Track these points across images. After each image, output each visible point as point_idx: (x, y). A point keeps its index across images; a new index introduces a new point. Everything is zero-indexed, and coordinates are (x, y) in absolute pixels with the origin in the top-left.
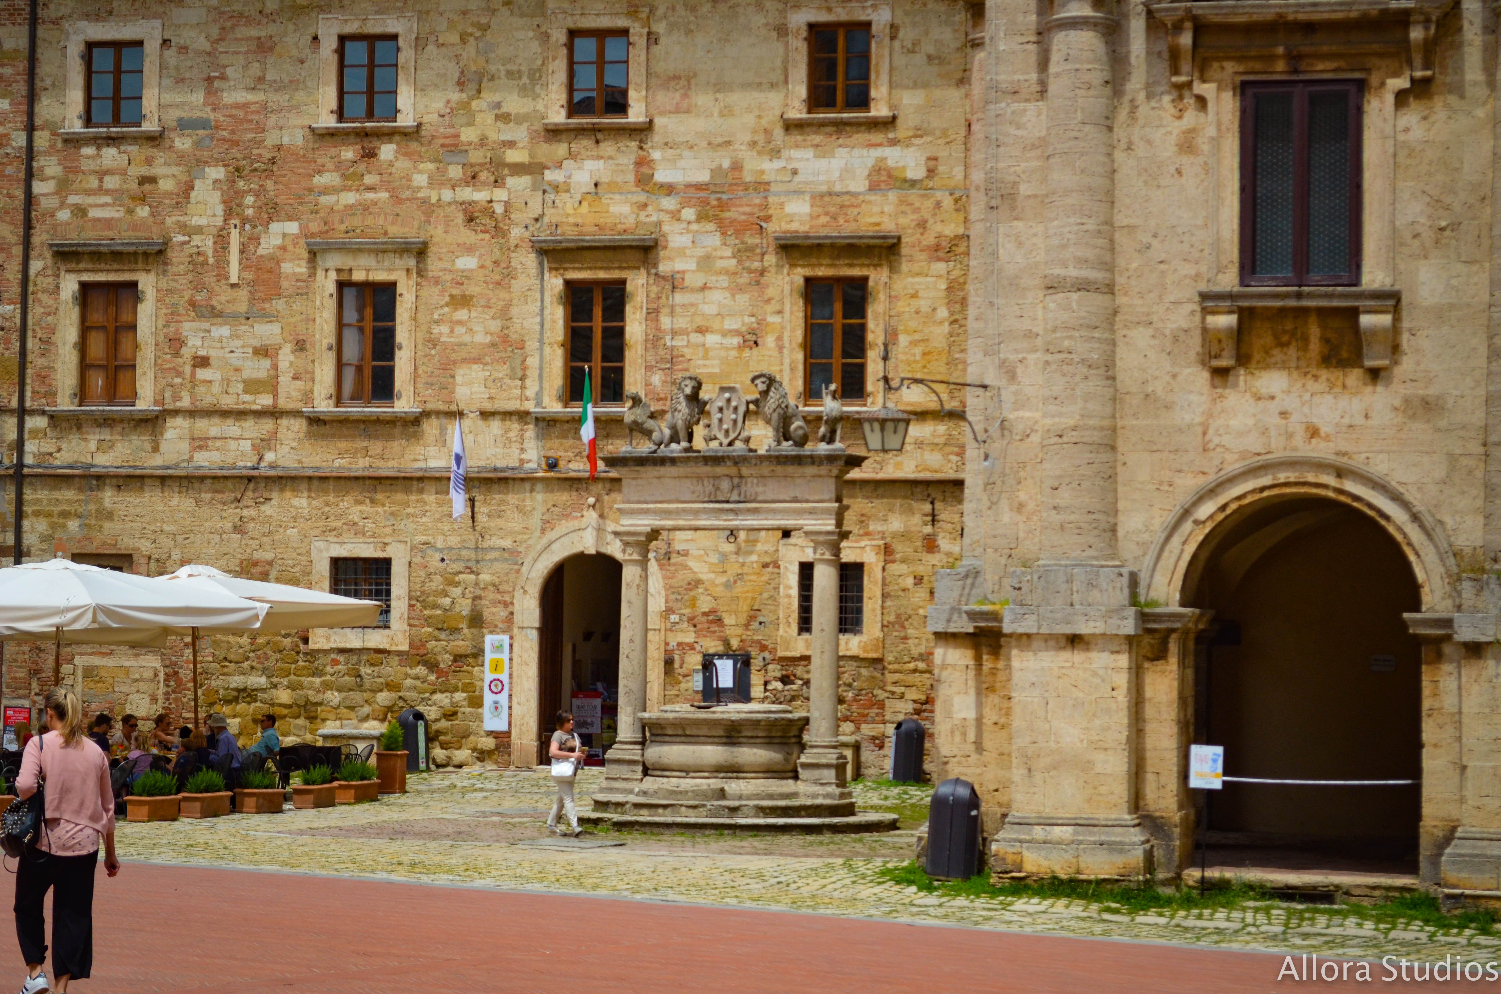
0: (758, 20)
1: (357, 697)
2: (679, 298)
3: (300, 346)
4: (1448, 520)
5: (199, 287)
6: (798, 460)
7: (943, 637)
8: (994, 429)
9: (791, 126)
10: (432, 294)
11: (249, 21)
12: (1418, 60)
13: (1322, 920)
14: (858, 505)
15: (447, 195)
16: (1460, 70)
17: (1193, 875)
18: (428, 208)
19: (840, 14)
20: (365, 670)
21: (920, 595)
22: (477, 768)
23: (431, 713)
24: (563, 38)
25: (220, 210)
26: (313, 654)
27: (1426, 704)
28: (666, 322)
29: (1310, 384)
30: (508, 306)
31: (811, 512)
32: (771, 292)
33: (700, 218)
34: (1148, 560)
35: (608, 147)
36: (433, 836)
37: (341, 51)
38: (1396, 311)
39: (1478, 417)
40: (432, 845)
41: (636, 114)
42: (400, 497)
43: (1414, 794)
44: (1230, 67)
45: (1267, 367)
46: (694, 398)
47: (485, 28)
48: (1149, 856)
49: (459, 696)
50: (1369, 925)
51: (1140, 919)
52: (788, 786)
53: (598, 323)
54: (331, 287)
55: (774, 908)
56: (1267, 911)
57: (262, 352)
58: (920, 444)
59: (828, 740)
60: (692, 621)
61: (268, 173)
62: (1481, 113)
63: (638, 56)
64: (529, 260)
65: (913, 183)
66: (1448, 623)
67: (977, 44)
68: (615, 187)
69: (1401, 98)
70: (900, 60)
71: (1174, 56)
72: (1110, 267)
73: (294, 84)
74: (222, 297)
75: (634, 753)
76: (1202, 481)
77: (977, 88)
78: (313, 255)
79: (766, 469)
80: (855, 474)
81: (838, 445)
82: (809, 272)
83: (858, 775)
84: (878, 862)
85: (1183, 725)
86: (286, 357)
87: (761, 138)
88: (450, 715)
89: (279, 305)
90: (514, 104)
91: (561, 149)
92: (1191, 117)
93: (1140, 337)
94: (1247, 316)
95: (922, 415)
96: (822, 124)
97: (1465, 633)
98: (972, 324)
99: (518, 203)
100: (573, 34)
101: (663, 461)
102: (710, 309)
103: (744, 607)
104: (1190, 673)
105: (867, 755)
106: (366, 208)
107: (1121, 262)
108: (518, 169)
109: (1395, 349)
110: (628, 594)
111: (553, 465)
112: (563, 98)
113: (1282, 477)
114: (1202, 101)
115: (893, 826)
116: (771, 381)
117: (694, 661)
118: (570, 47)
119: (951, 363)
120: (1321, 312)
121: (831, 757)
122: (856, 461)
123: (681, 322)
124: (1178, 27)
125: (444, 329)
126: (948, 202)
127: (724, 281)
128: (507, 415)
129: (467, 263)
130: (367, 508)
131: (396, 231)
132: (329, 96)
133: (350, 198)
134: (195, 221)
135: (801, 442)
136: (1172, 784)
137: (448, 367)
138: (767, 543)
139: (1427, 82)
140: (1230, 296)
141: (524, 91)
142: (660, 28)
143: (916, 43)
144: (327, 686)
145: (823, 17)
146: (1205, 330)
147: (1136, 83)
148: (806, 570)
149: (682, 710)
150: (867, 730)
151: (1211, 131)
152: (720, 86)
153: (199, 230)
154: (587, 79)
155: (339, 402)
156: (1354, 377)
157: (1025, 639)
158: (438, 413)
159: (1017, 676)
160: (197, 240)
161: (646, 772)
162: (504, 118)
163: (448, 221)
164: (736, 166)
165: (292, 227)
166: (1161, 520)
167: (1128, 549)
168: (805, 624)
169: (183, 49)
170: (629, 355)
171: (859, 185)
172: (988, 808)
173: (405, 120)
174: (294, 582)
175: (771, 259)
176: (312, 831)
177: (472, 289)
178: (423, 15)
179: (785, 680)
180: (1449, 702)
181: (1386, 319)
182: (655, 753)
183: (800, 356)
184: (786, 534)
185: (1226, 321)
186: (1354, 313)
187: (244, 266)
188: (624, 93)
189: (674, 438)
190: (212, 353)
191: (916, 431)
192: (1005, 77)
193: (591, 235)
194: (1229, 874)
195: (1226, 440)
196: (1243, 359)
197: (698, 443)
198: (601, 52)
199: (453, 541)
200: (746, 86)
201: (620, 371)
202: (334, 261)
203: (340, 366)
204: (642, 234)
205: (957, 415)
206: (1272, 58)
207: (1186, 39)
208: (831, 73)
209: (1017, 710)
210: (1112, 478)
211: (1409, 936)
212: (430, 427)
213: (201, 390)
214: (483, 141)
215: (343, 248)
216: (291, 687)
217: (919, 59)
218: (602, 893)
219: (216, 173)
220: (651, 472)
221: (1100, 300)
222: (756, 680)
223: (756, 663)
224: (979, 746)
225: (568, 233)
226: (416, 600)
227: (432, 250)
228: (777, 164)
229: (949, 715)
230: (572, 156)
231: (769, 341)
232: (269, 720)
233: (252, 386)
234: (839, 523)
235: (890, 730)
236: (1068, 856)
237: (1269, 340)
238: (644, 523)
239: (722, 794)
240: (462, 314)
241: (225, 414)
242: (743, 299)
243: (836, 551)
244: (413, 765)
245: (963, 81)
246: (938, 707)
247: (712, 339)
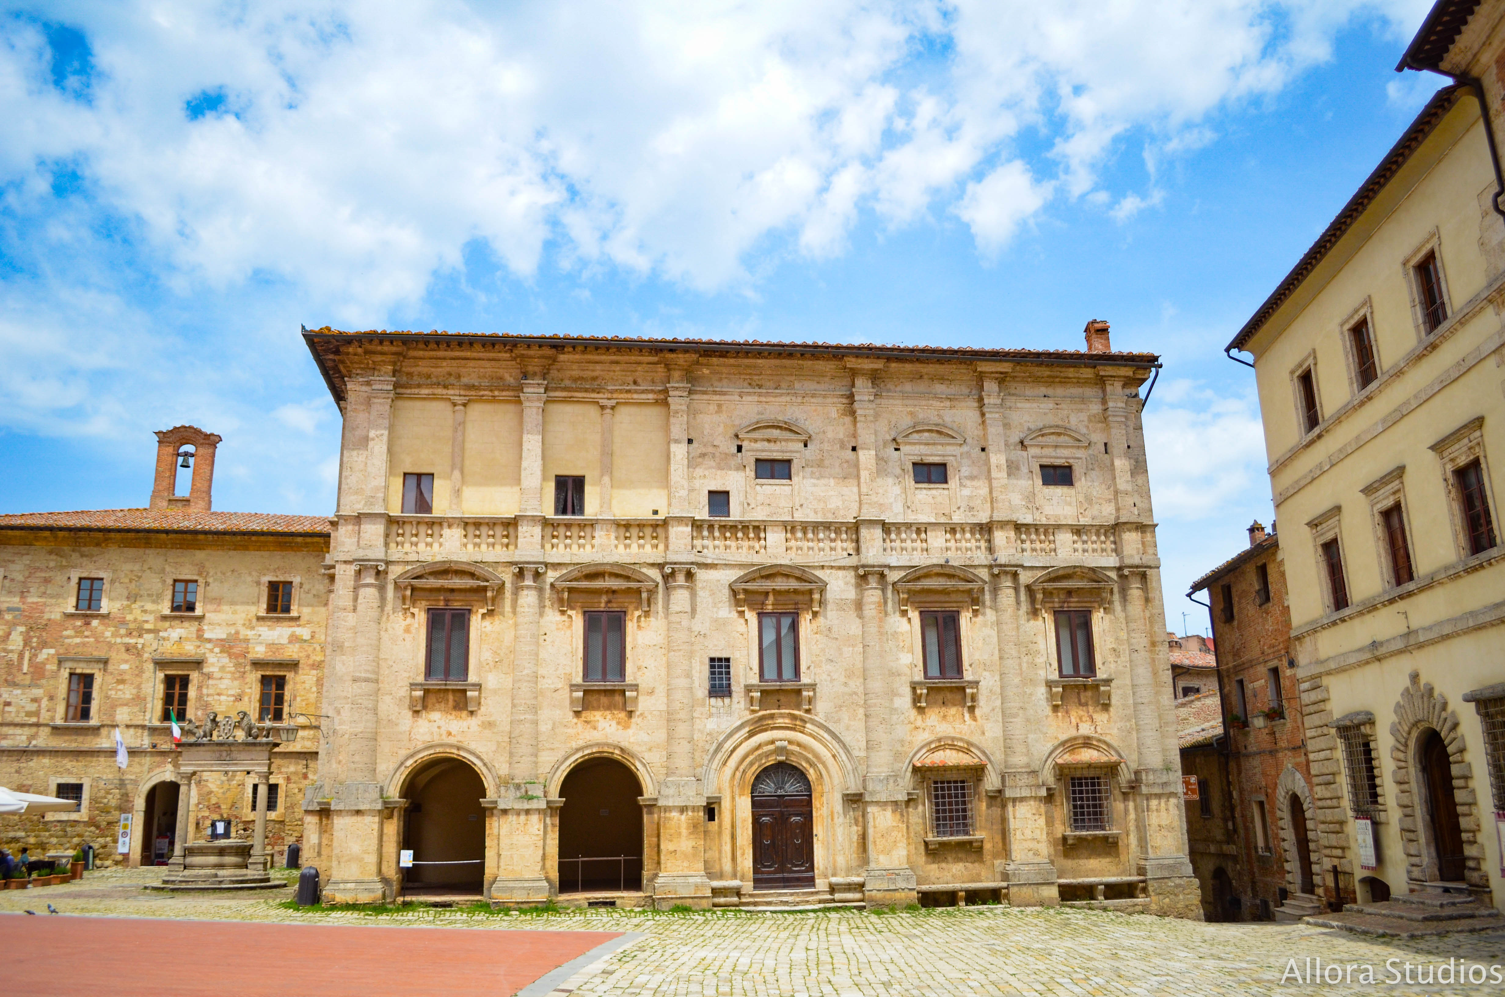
0: (249, 579)
1: (64, 840)
2: (211, 682)
3: (51, 698)
4: (497, 766)
5: (9, 674)
6: (254, 744)
7: (307, 812)
8: (331, 733)
9: (259, 619)
10: (109, 679)
11: (42, 570)
12: (490, 603)
13: (448, 914)
14: (277, 762)
15: (119, 640)
16: (503, 607)
17: (400, 899)
18: (110, 645)
19: (281, 578)
20: (69, 829)
21: (301, 795)
22: (114, 868)
23: (96, 846)
24: (171, 582)
25: (22, 643)
26: (46, 823)
27: (487, 832)
28: (205, 691)
29: (449, 716)
30: (141, 683)
31: (258, 764)
32: (248, 680)
33: (221, 652)
34: (387, 781)
35: (186, 624)
36: (93, 896)
37: (79, 584)
38: (480, 690)
39: (508, 729)
40: (92, 900)
41: (198, 612)
42: (89, 759)
43: (482, 865)
44: (424, 603)
45: (433, 710)
46: (214, 720)
47: (139, 577)
48: (384, 893)
49: (109, 839)
50: (465, 915)
51: (380, 917)
52: (244, 871)
53: (177, 691)
54: (66, 675)
55: (235, 920)
56: (428, 912)
57: (34, 700)
58: (303, 738)
59: (261, 853)
60: (208, 807)
61: (44, 629)
62: (511, 622)
63: (201, 590)
64: (151, 666)
65: (305, 641)
66: (496, 802)
67: (331, 591)
68: (187, 639)
69: (484, 616)
70: (303, 596)
71: (404, 598)
72: (377, 673)
73: (58, 596)
74: (19, 678)
75: (181, 860)
76: (408, 752)
77: (331, 607)
78: (60, 662)
79: (241, 748)
80: (276, 750)
81: (270, 739)
82: (263, 673)
83: (272, 867)
84: (278, 900)
85: (399, 843)
86: (45, 703)
87: (247, 623)
88: (104, 847)
89: (43, 682)
90: (149, 606)
91: (167, 624)
92: (409, 620)
93: (387, 699)
94: (427, 691)
95: (304, 727)
96: (272, 618)
97: (502, 806)
98: (325, 694)
99: (148, 644)
100: (175, 581)
101: (200, 745)
102: (223, 686)
103: (230, 802)
104: (402, 823)
105: (276, 858)
106: (84, 644)
107: (381, 672)
108: (149, 631)
109: (479, 704)
110: (182, 797)
111: (154, 746)
112: (169, 604)
113: (438, 750)
114: (413, 614)
115: (285, 886)
116: (245, 714)
117: (208, 823)
118: (174, 586)
119: (317, 708)
120: (454, 691)
121: (262, 860)
122: (277, 745)
123: (211, 691)
124: (405, 588)
125: (113, 692)
126: (318, 648)
127: (229, 676)
128: (136, 726)
129: (125, 667)
130: (74, 763)
131: (96, 654)
132: (73, 601)
133: (78, 640)
134: (11, 648)
135: (256, 737)
136: (394, 865)
137: (113, 707)
138: (239, 777)
139: (493, 610)
140: (421, 684)
141: (154, 602)
142: (210, 580)
143: (309, 590)
144: (51, 836)
145: (274, 579)
146: (411, 697)
147: (389, 608)
148: (255, 787)
149: (202, 842)
150: (277, 848)
151: (416, 625)
152: (233, 603)
153: (12, 651)
154: (180, 599)
155: (66, 720)
156: (464, 714)
157: (339, 812)
158: (108, 726)
159: (336, 826)
160: (10, 655)
161: (185, 868)
162: (145, 611)
163: (118, 650)
164: (237, 633)
165: (52, 651)
166: (392, 766)
167: (380, 777)
168: (254, 808)
169: (12, 580)
170: (189, 704)
171: (285, 641)
172: (322, 877)
173: (103, 611)
174: (40, 793)
175: (248, 668)
176: (40, 896)
177: (126, 677)
178: (115, 571)
179: (245, 830)
180: (495, 831)
181: (476, 693)
182: (190, 860)
183: (258, 705)
184: (248, 773)
185: (419, 693)
186: (465, 691)
187: (30, 665)
188: (194, 604)
189: (205, 736)
190: (13, 700)
191: (301, 733)
192: (341, 603)
193: (177, 657)
194: (414, 898)
195: (418, 737)
196: (425, 707)
197: (215, 738)
198: (186, 588)
199: (110, 776)
200: (243, 603)
201: (184, 710)
202: (69, 665)
203: (68, 706)
204: (197, 657)
205: (317, 728)
206: (439, 600)
207: (408, 592)
208: (276, 600)
209: (335, 840)
210: (375, 751)
211: (479, 918)
212: (104, 731)
213: (6, 715)
214: (135, 620)
215: (73, 660)
216: (36, 836)
217: (310, 596)
218: (163, 918)
219: (22, 629)
220: (194, 749)
221: (373, 685)
222: (233, 830)
223: (233, 823)
224: (319, 854)
225: (168, 657)
226: (93, 800)
227: (111, 662)
228: (253, 632)
229: (308, 842)
230: (171, 627)
231: (246, 699)
232: (24, 850)
233: (29, 714)
234: (269, 769)
235: (286, 848)
236: (353, 895)
237: (434, 700)
238: (190, 769)
239: (216, 876)
240: (121, 687)
241: (16, 725)
242: (236, 683)
243: (267, 779)
244: (86, 867)
245: (326, 604)
246: (305, 839)
247: (223, 698)
